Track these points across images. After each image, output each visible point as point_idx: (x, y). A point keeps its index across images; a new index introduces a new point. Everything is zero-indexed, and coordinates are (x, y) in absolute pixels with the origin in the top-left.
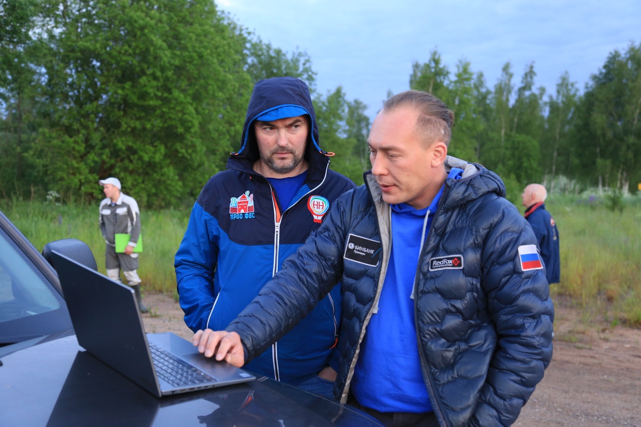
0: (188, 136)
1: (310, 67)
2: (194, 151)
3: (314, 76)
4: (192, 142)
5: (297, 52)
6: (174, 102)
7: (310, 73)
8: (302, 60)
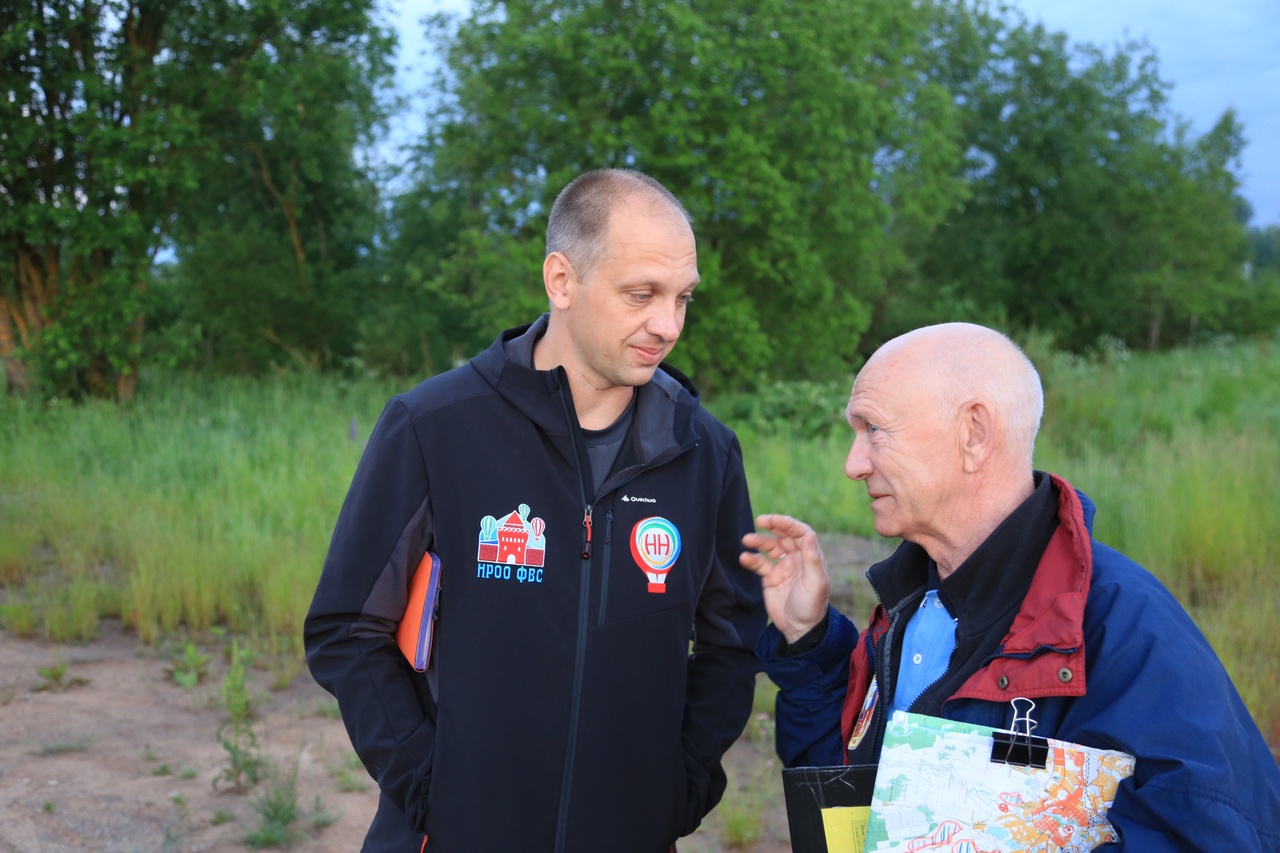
0: (775, 233)
1: (1155, 72)
2: (793, 265)
3: (1165, 92)
4: (785, 244)
5: (1123, 42)
6: (731, 155)
7: (1156, 86)
8: (1136, 58)
